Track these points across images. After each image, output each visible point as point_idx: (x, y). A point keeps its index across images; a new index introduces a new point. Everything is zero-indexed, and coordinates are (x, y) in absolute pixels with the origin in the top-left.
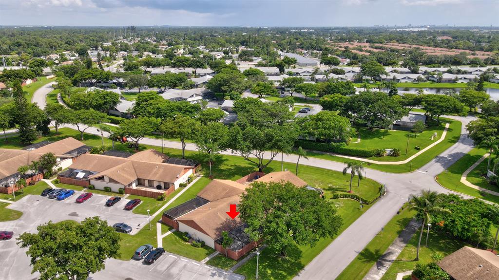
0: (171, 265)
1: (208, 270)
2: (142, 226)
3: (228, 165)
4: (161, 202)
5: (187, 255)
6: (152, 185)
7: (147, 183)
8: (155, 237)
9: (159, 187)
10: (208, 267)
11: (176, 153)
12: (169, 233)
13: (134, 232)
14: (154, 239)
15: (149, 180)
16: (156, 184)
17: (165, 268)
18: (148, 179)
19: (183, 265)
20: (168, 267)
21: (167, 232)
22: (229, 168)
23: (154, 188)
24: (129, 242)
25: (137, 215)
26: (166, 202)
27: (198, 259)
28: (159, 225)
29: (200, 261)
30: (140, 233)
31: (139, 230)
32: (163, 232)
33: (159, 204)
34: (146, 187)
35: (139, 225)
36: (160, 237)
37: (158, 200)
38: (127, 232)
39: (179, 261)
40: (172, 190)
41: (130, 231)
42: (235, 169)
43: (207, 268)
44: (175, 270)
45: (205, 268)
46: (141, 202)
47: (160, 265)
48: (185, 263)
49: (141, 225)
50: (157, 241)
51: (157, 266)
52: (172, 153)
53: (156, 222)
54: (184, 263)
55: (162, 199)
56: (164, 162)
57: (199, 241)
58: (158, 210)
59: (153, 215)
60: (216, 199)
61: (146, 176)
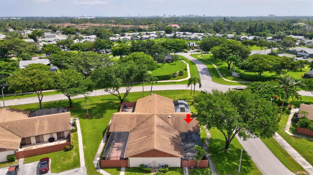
4: (72, 152)
6: (42, 140)
9: (51, 140)
12: (123, 173)
18: (37, 135)
26: (78, 150)
33: (74, 154)
34: (34, 145)
37: (67, 150)
46: (50, 160)
57: (163, 167)
58: (80, 159)
59: (81, 166)
60: (133, 128)
61: (32, 133)
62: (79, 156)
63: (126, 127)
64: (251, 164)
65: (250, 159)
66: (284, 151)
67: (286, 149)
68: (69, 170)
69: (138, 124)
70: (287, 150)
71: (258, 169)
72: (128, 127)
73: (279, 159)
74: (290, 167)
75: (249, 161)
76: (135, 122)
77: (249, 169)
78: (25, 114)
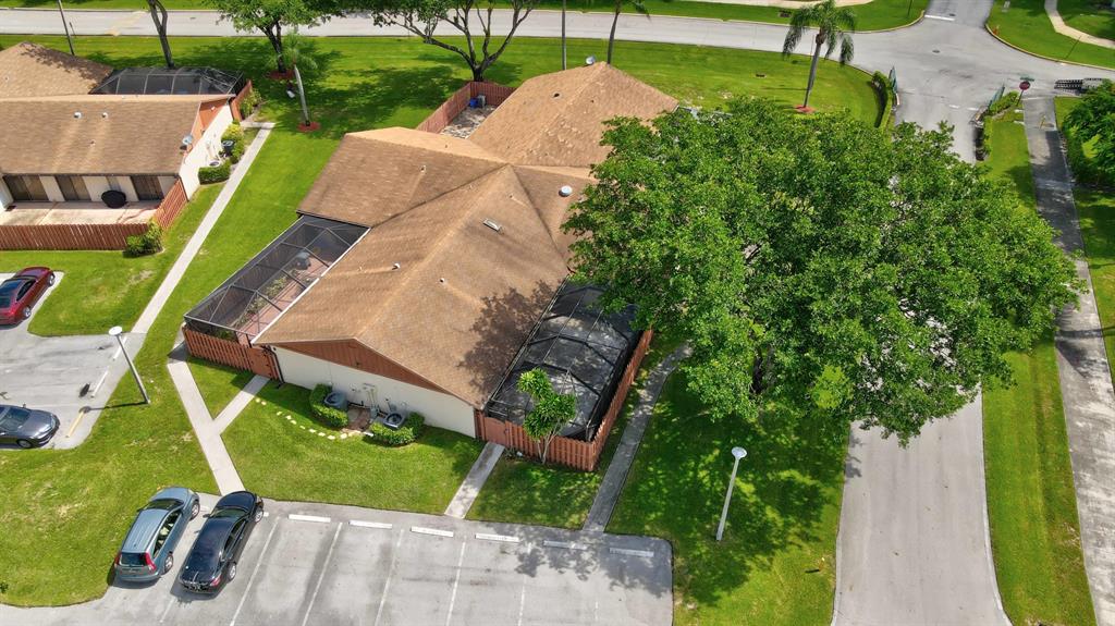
0: (318, 566)
1: (495, 549)
2: (102, 393)
3: (349, 73)
4: (147, 262)
5: (372, 497)
6: (80, 193)
7: (52, 190)
8: (187, 438)
9: (114, 199)
10: (488, 534)
11: (133, 53)
12: (243, 399)
13: (73, 433)
14: (185, 446)
15: (58, 177)
16: (96, 188)
17: (296, 593)
18: (54, 171)
19: (376, 556)
20: (311, 585)
21: (229, 397)
22: (359, 80)
23: (95, 205)
24: (68, 495)
25: (58, 343)
26: (170, 260)
27: (427, 503)
28: (180, 372)
29: (439, 512)
30: (101, 432)
31: (93, 416)
32: (215, 403)
33: (145, 274)
34: (56, 205)
35: (85, 391)
36: (209, 432)
37: (131, 253)
38: (35, 443)
39: (349, 538)
40: (179, 203)
41: (52, 433)
42: (385, 82)
43: (490, 543)
44: (348, 593)
45: (482, 541)
46: (58, 277)
47: (266, 584)
48: (382, 540)
49: (95, 388)
50: (201, 457)
51: (253, 591)
52: (116, 54)
53: (162, 362)
54: (374, 544)
55: (148, 249)
56: (96, 91)
57: (396, 417)
58: (149, 301)
59: (134, 330)
60: (390, 215)
61: (41, 161)
62: (152, 289)
63: (365, 204)
64: (826, 509)
65: (838, 486)
66: (1061, 491)
67: (1088, 477)
68: (85, 334)
69: (420, 198)
70: (1087, 487)
71: (834, 548)
72: (376, 204)
73: (992, 525)
74: (1020, 592)
75: (827, 491)
76: (415, 187)
77: (793, 530)
78: (90, 77)
